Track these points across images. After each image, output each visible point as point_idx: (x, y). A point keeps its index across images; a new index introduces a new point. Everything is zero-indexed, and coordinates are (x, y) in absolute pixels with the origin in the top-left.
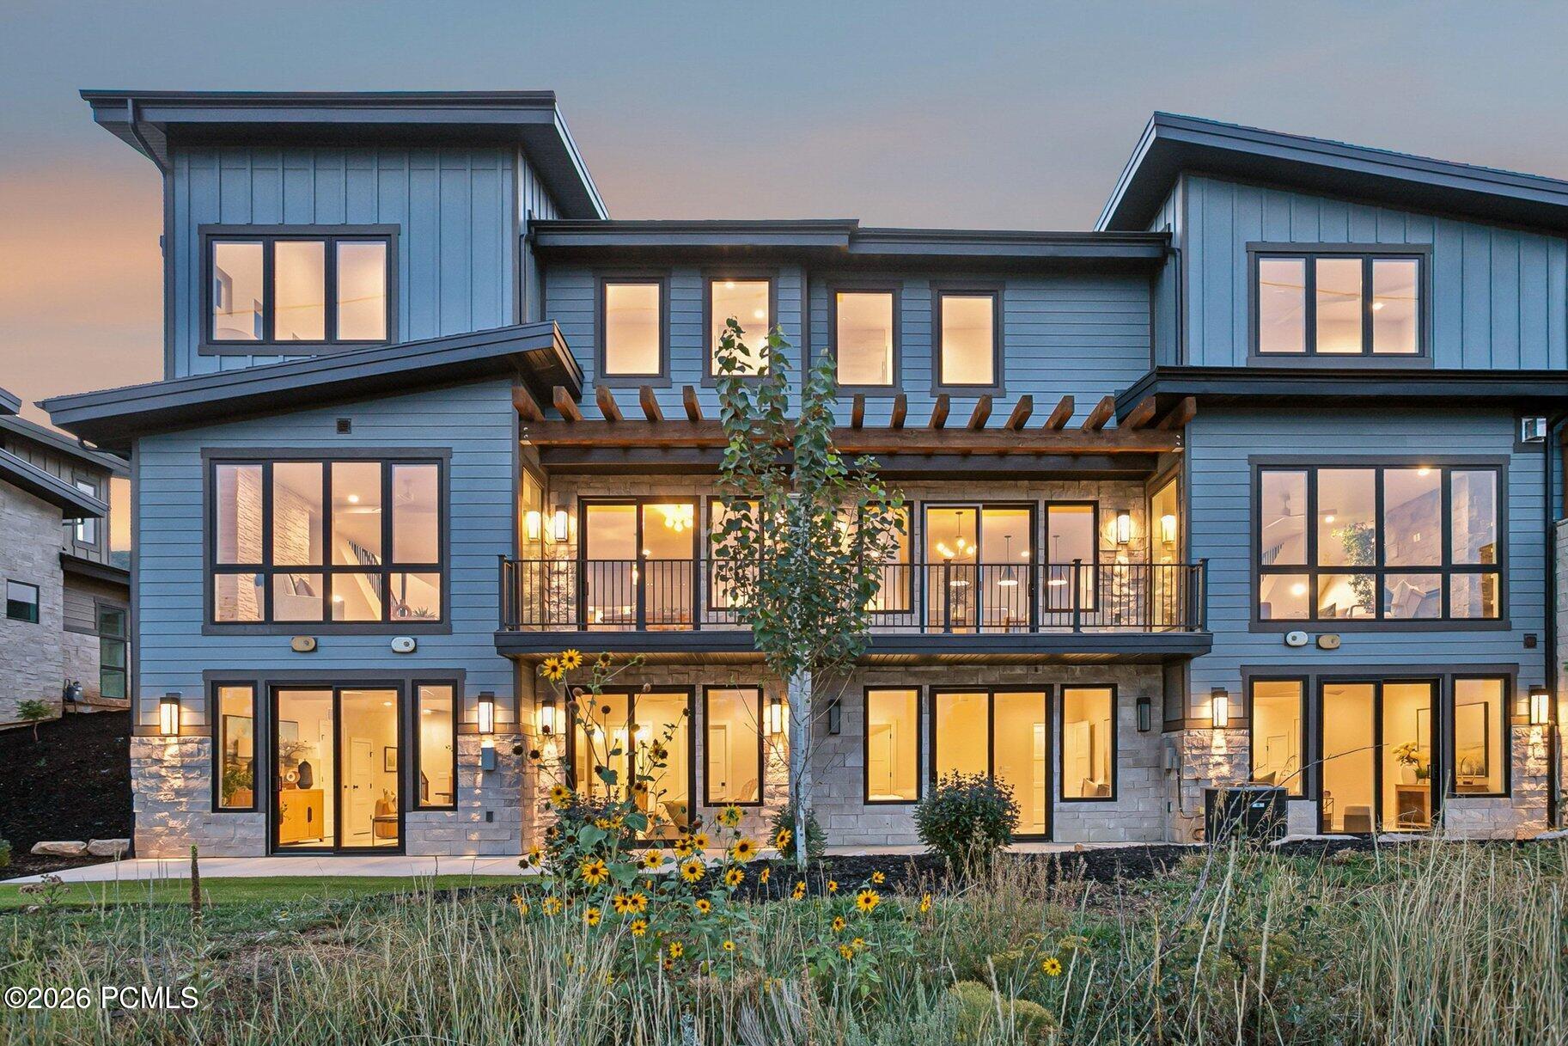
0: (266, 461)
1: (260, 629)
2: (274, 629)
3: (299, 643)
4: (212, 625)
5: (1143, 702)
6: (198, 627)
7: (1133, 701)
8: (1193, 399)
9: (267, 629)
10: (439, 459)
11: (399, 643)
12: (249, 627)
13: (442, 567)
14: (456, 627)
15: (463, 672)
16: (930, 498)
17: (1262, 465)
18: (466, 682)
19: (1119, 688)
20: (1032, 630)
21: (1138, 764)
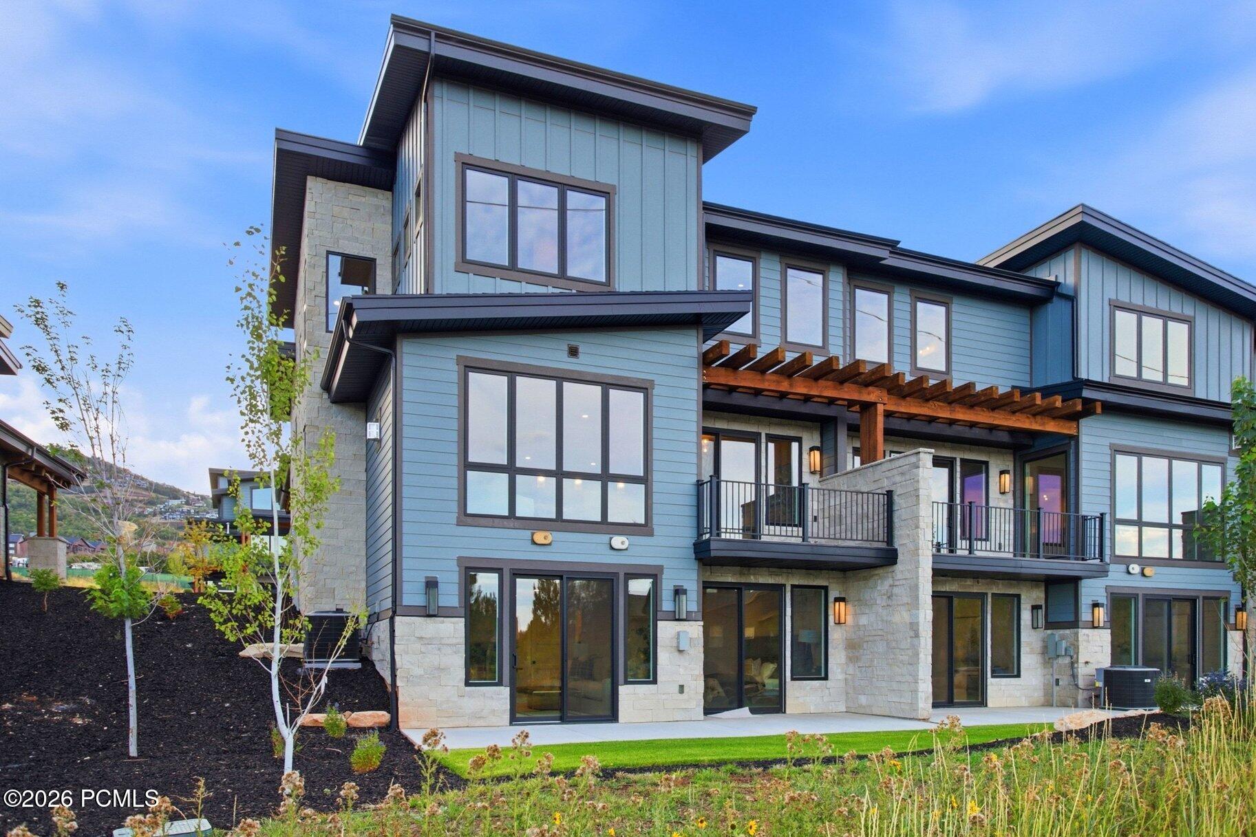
0: (511, 373)
1: (505, 522)
2: (517, 523)
3: (540, 537)
4: (466, 518)
5: (1035, 608)
6: (453, 518)
7: (1029, 607)
8: (1099, 403)
9: (511, 523)
10: (644, 388)
11: (618, 541)
12: (497, 520)
13: (644, 480)
14: (657, 530)
15: (661, 568)
16: (895, 449)
17: (1117, 450)
18: (664, 576)
19: (1022, 597)
20: (951, 551)
21: (1032, 652)
